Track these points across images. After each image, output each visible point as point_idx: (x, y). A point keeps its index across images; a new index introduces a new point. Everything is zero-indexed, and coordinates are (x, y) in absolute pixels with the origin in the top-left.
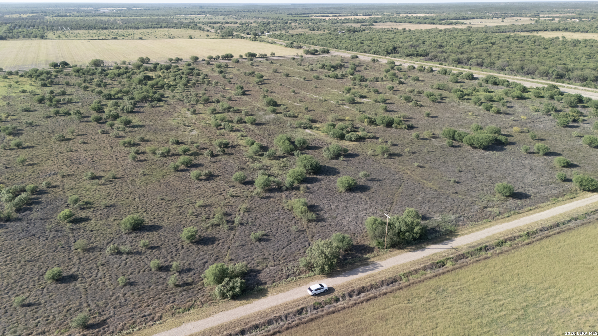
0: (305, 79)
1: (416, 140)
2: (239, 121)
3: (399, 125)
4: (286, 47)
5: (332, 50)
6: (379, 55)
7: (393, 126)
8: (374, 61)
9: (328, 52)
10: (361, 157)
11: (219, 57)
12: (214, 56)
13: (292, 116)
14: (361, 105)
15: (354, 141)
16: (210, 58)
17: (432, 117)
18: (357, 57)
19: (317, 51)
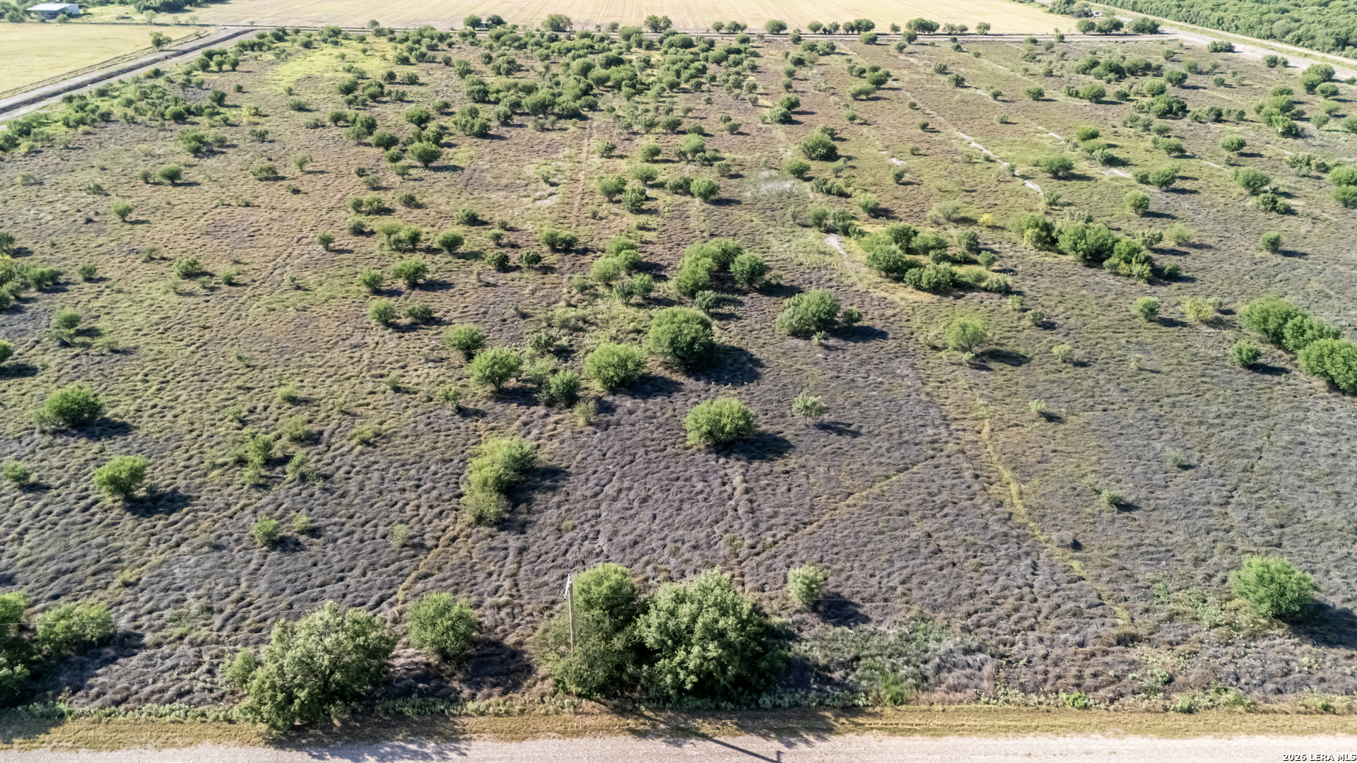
0: (996, 96)
1: (1141, 320)
2: (681, 187)
3: (1128, 262)
4: (1051, 11)
5: (1167, 25)
6: (1311, 46)
7: (1106, 263)
8: (1273, 62)
9: (1154, 29)
10: (890, 344)
11: (837, 27)
12: (826, 25)
13: (834, 190)
14: (1085, 183)
15: (924, 290)
16: (815, 28)
17: (1287, 254)
18: (1230, 49)
19: (1118, 26)
